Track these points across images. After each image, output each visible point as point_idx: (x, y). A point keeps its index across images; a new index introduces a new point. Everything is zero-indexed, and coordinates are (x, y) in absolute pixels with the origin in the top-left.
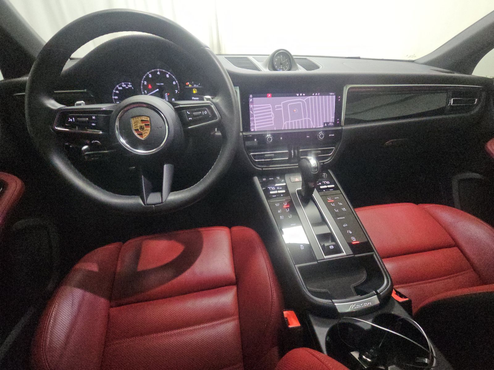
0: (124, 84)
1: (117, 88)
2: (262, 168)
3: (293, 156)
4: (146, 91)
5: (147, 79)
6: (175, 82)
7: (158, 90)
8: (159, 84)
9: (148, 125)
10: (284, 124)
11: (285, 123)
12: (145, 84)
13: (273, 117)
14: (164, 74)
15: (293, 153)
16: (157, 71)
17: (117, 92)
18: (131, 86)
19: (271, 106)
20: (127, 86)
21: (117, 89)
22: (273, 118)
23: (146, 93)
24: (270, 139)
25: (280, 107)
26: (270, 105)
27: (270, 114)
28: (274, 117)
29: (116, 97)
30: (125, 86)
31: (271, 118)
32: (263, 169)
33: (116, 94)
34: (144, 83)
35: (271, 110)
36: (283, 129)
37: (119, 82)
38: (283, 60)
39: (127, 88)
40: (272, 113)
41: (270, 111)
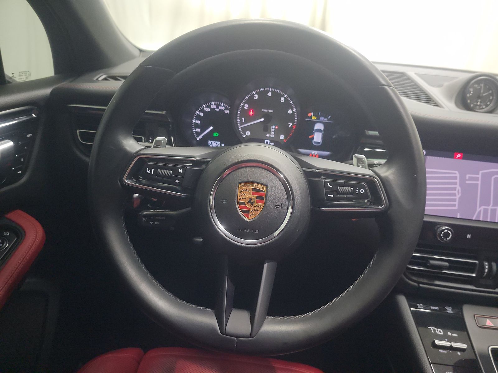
0: (214, 104)
1: (203, 109)
2: (419, 283)
3: (485, 274)
4: (243, 119)
5: (251, 101)
6: (292, 110)
7: (263, 119)
8: (266, 111)
9: (262, 198)
10: (478, 210)
11: (480, 209)
12: (245, 108)
13: (458, 194)
14: (277, 96)
15: (487, 267)
16: (268, 91)
17: (202, 114)
18: (223, 108)
19: (458, 175)
20: (217, 108)
21: (203, 111)
22: (457, 197)
23: (243, 121)
24: (447, 235)
25: (477, 179)
26: (456, 172)
27: (454, 189)
28: (460, 195)
29: (198, 122)
30: (215, 107)
31: (454, 195)
32: (421, 285)
33: (198, 118)
34: (244, 106)
35: (458, 181)
36: (474, 219)
37: (208, 101)
38: (484, 93)
39: (217, 110)
40: (458, 187)
41: (455, 184)
